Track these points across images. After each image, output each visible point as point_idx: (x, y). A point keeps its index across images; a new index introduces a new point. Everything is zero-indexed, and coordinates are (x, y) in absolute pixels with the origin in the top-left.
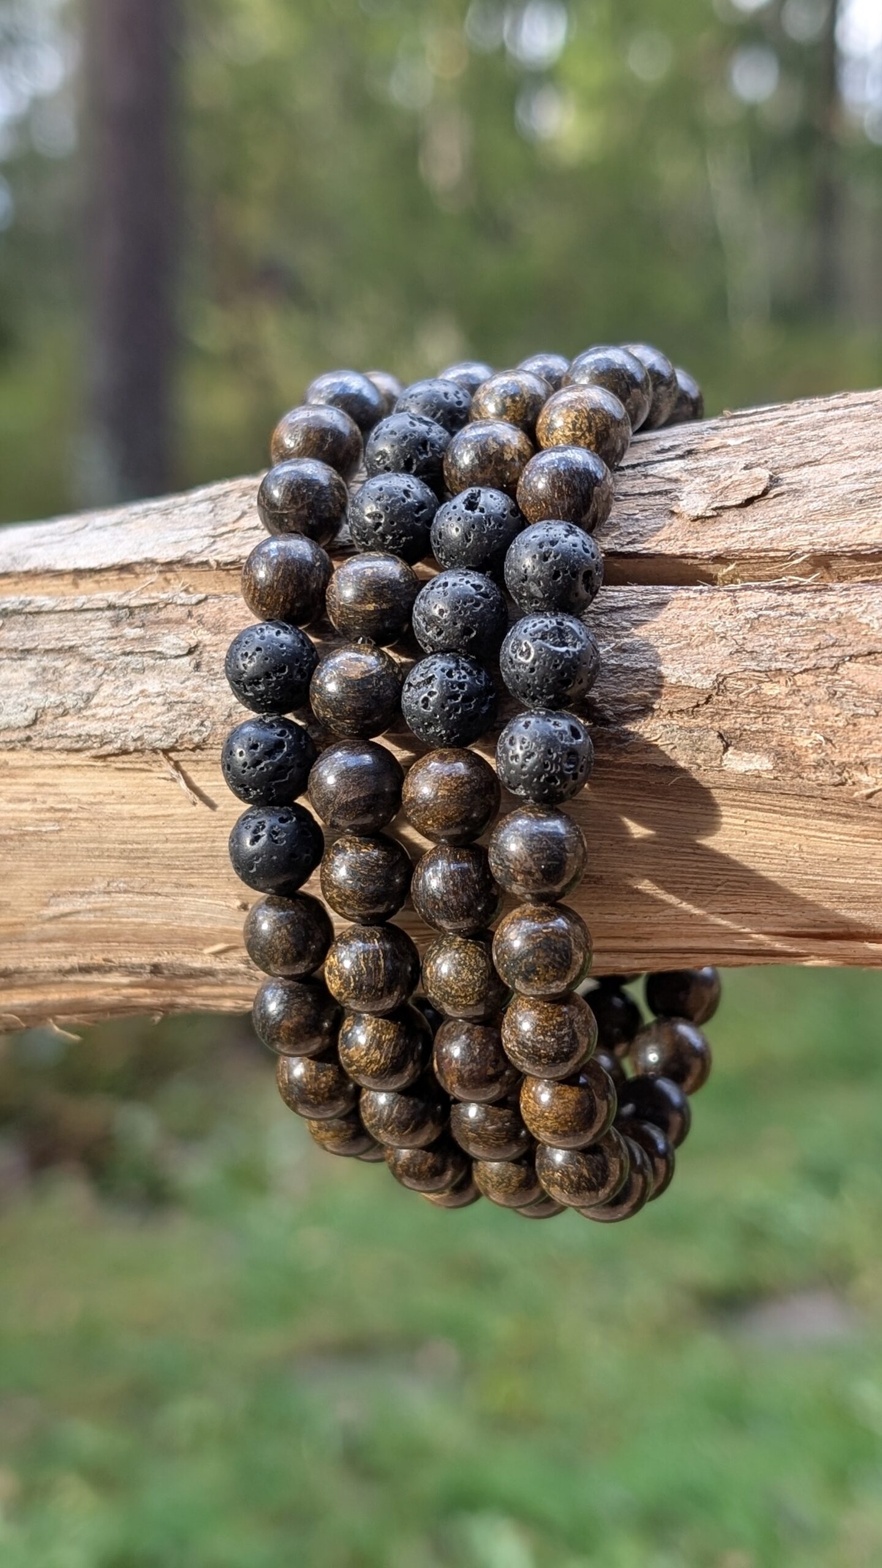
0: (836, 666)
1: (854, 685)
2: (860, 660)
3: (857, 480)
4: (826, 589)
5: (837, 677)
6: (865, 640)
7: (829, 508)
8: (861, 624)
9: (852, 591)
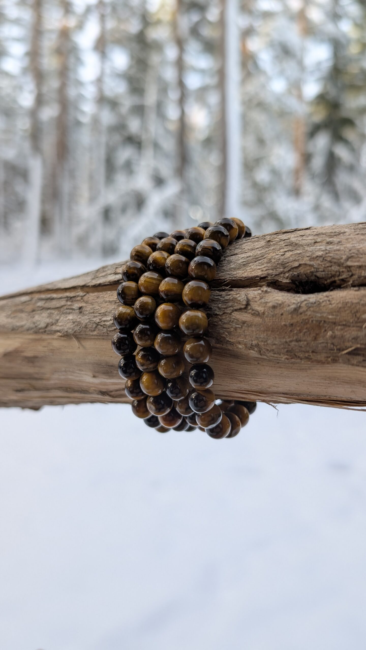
0: (231, 313)
1: (236, 318)
2: (238, 311)
3: (245, 259)
4: (232, 290)
5: (231, 316)
6: (239, 305)
7: (235, 267)
8: (238, 300)
9: (238, 291)
